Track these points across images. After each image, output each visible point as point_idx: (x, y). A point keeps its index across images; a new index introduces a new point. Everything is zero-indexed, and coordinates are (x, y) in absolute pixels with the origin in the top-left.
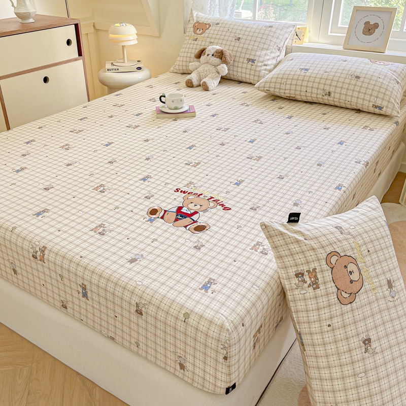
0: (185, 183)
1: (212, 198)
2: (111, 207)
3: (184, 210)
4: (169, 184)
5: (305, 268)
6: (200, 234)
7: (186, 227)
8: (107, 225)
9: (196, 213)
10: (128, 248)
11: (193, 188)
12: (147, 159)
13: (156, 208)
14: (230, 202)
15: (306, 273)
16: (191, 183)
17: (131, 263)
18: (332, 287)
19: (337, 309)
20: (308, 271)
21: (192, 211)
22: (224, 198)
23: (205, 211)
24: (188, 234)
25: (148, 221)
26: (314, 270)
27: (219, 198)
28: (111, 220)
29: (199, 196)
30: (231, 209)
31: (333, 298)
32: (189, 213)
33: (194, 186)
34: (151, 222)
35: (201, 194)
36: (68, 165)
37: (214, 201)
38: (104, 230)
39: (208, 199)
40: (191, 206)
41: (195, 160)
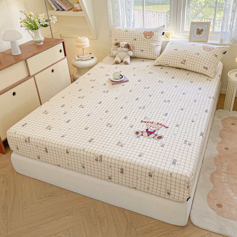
0: (144, 117)
1: (158, 123)
2: (119, 133)
3: (149, 130)
4: (137, 119)
6: (161, 140)
7: (154, 138)
8: (121, 142)
9: (155, 131)
10: (135, 150)
11: (148, 120)
12: (121, 108)
13: (137, 131)
14: (167, 124)
16: (146, 117)
17: (140, 157)
21: (153, 131)
22: (163, 122)
23: (158, 129)
24: (156, 141)
25: (137, 137)
27: (161, 123)
28: (122, 139)
29: (152, 123)
30: (168, 127)
32: (152, 131)
33: (148, 119)
34: (139, 138)
35: (153, 122)
36: (88, 116)
37: (160, 124)
38: (121, 144)
39: (157, 124)
40: (151, 128)
41: (142, 105)
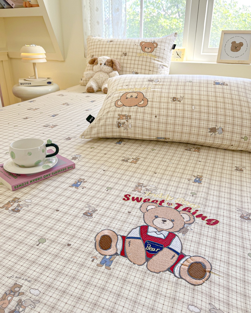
5: (116, 120)
15: (119, 121)
18: (134, 109)
19: (147, 109)
20: (119, 119)
26: (119, 115)
31: (141, 109)
